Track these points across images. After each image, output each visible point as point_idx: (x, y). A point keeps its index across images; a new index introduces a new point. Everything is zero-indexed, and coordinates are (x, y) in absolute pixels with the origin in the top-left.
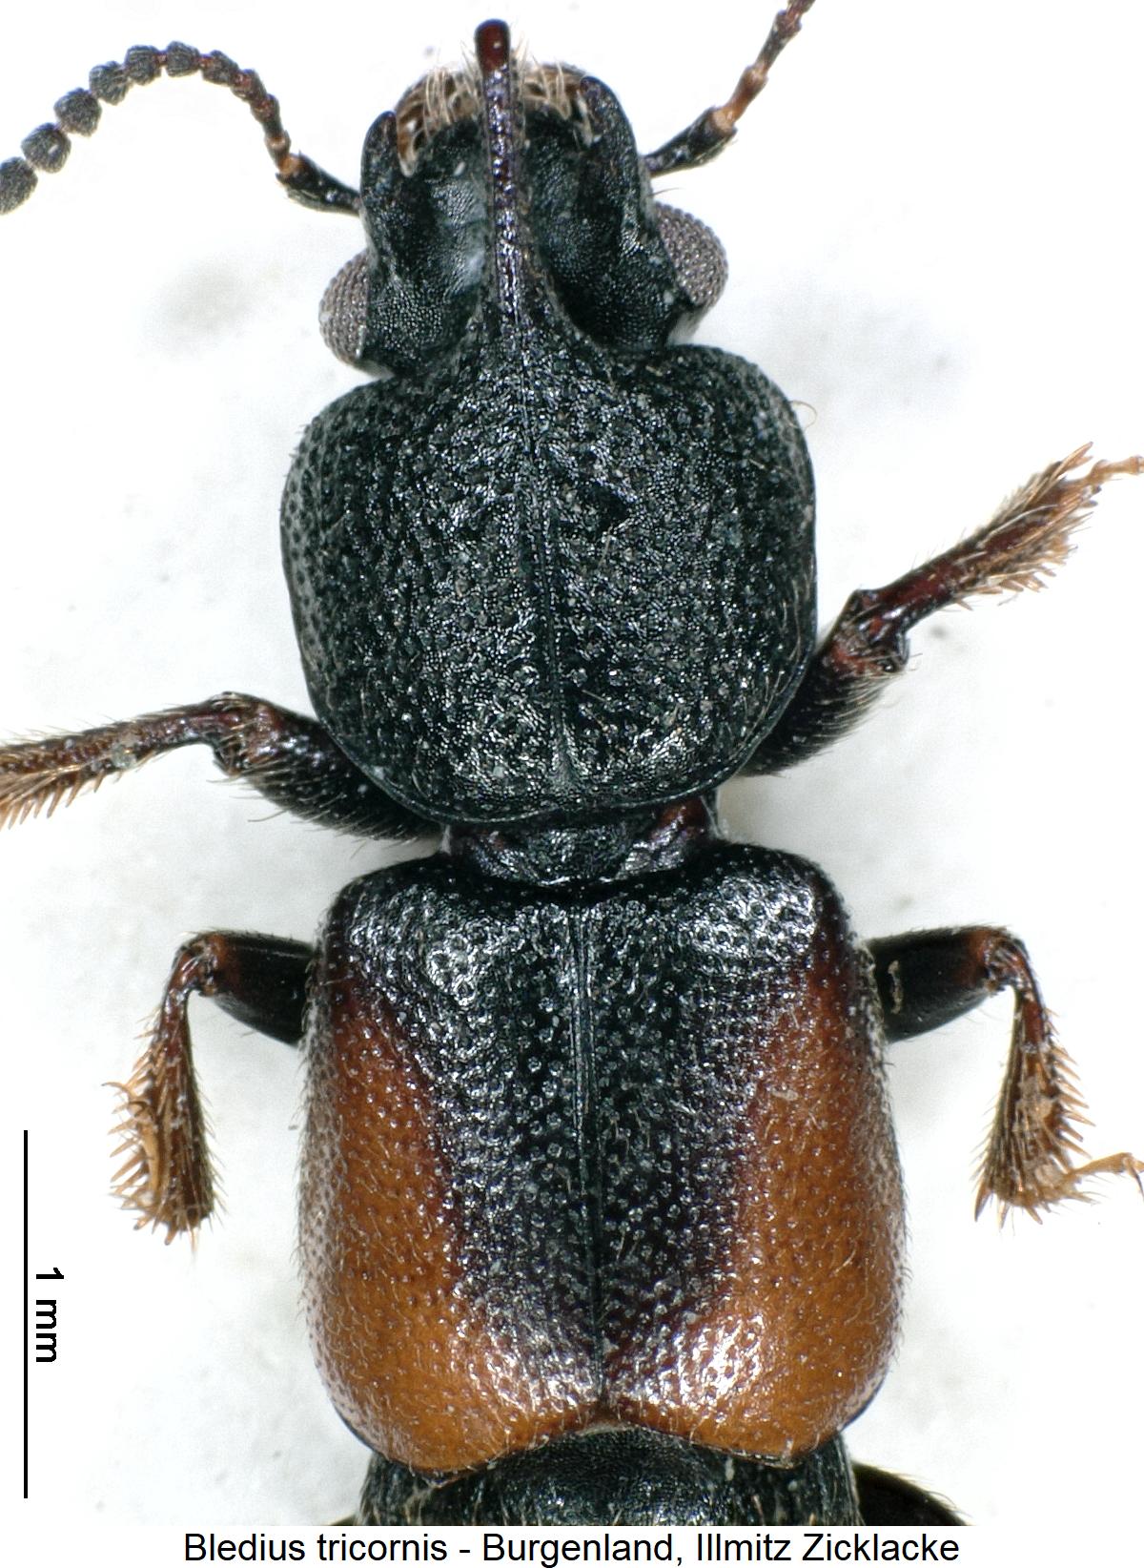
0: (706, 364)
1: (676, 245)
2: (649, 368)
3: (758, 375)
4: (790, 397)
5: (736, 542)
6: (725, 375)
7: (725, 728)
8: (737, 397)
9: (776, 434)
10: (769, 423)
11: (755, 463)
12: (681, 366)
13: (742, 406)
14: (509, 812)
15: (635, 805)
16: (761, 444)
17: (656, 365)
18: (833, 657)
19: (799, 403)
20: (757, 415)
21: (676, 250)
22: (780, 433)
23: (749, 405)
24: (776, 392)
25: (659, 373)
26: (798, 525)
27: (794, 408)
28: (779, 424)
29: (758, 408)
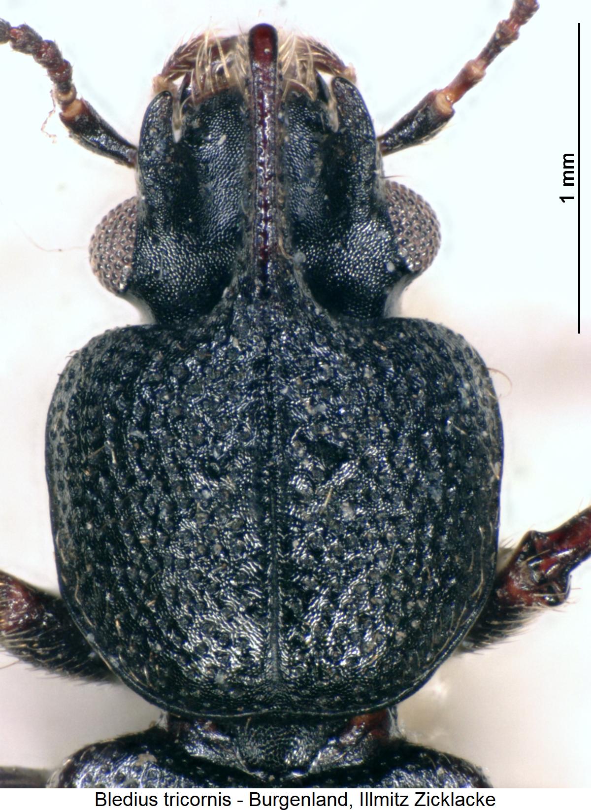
0: (423, 339)
1: (400, 222)
2: (376, 343)
3: (464, 347)
4: (489, 364)
5: (438, 498)
6: (438, 350)
7: (414, 655)
8: (447, 370)
9: (476, 401)
10: (471, 393)
11: (458, 429)
12: (401, 341)
13: (450, 378)
14: (225, 710)
15: (332, 714)
16: (464, 412)
17: (381, 340)
18: (507, 590)
19: (496, 371)
20: (463, 387)
21: (400, 226)
22: (479, 400)
23: (457, 376)
24: (479, 361)
25: (383, 348)
26: (488, 480)
27: (492, 374)
28: (480, 393)
29: (463, 379)
